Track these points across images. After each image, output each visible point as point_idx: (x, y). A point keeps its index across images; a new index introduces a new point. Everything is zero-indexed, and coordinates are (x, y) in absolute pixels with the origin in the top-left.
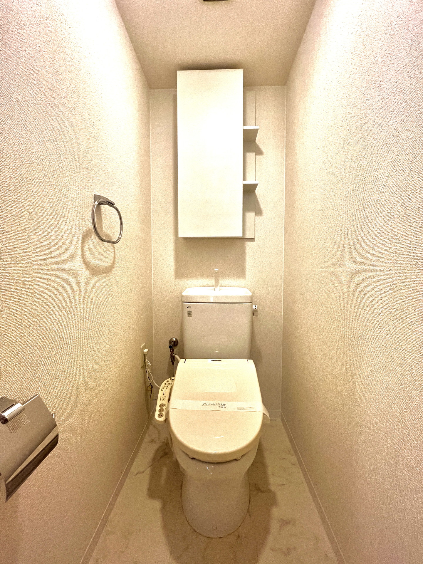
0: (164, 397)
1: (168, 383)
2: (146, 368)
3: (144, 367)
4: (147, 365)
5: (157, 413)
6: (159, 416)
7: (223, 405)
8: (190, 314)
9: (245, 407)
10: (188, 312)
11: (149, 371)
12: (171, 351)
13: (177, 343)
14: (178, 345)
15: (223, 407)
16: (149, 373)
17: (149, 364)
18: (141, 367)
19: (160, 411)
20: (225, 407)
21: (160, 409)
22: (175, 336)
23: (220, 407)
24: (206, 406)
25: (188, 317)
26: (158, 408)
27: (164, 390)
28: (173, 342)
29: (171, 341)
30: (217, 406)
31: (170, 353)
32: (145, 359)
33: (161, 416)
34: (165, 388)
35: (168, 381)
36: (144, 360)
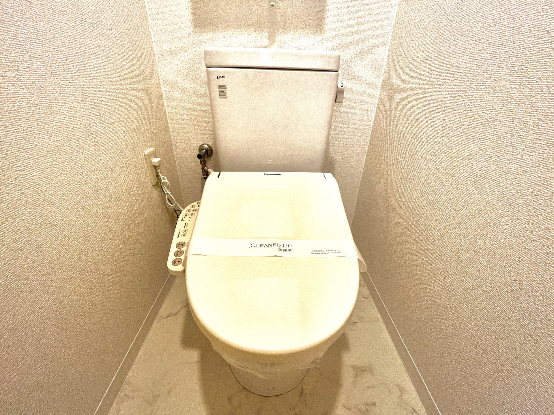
0: (185, 231)
1: (192, 209)
2: (162, 187)
3: (158, 185)
4: (163, 183)
5: (171, 257)
6: (174, 263)
7: (285, 246)
8: (222, 91)
9: (325, 249)
10: (220, 87)
11: (167, 191)
12: (201, 163)
13: (210, 152)
14: (213, 156)
15: (286, 250)
16: (168, 194)
17: (167, 181)
18: (153, 186)
19: (176, 254)
20: (290, 250)
21: (177, 251)
22: (207, 142)
23: (281, 250)
24: (256, 248)
25: (221, 99)
26: (173, 249)
27: (186, 220)
28: (205, 150)
29: (201, 149)
30: (276, 249)
31: (201, 166)
32: (157, 173)
33: (177, 262)
34: (187, 218)
35: (193, 207)
36: (157, 176)
